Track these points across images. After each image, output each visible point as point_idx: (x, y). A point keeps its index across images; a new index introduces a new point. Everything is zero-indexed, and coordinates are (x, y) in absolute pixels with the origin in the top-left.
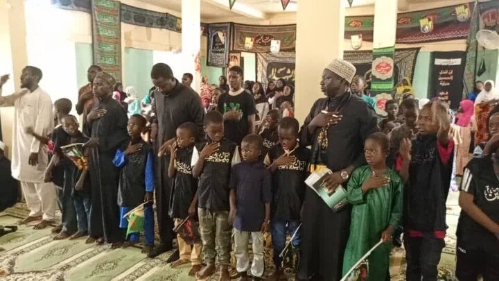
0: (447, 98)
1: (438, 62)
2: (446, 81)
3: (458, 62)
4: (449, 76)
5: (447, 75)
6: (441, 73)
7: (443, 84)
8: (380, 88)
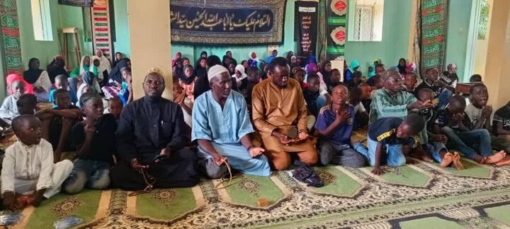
0: (308, 38)
1: (301, 9)
2: (307, 25)
3: (313, 10)
4: (309, 21)
5: (307, 20)
6: (304, 18)
7: (305, 27)
8: (338, 22)
